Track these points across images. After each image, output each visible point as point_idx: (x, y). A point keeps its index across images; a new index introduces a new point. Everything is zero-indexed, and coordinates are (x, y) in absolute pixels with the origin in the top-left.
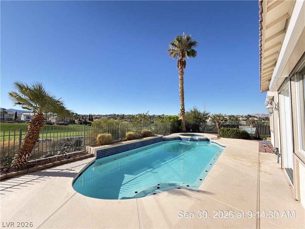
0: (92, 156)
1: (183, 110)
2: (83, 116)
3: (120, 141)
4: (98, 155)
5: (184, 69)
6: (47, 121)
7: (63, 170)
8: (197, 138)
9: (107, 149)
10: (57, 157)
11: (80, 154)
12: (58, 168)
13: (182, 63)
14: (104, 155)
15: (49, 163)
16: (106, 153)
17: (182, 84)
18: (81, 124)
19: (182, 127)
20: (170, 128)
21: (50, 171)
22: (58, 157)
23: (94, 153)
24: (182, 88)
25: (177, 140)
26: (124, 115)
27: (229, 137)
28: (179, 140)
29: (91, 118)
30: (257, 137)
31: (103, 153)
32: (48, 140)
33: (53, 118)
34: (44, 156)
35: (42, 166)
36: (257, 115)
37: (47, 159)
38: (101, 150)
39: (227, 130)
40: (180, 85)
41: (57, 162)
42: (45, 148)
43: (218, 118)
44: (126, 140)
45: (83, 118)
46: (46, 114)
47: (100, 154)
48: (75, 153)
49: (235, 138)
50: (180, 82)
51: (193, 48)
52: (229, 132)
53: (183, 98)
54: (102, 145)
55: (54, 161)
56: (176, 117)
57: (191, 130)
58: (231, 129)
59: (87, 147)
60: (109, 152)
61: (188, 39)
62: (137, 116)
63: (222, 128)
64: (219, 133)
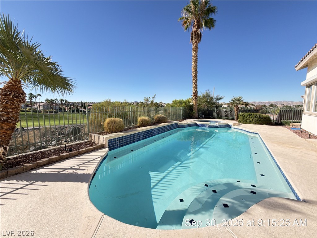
0: (102, 147)
1: (196, 93)
2: (74, 104)
3: (133, 128)
4: (110, 145)
5: (199, 44)
6: (33, 108)
7: (66, 169)
8: (217, 124)
9: (121, 137)
10: (53, 149)
11: (85, 144)
12: (56, 165)
13: (197, 36)
14: (118, 145)
15: (42, 158)
16: (119, 142)
17: (196, 63)
19: (194, 113)
20: (182, 114)
21: (44, 172)
22: (55, 149)
23: (104, 143)
24: (196, 67)
25: (193, 127)
27: (250, 122)
28: (195, 127)
29: (83, 105)
30: (280, 122)
31: (116, 143)
32: (37, 129)
33: (39, 106)
34: (33, 148)
35: (30, 164)
36: (254, 102)
37: (38, 153)
38: (114, 139)
39: (249, 115)
40: (193, 63)
41: (54, 156)
42: (33, 138)
43: (238, 102)
44: (139, 127)
45: (74, 106)
46: (31, 101)
47: (112, 144)
48: (77, 144)
49: (257, 124)
50: (193, 60)
52: (251, 117)
53: (197, 79)
54: (112, 132)
55: (50, 155)
56: (187, 101)
57: (203, 116)
58: (253, 114)
59: (93, 135)
60: (123, 141)
61: (207, 3)
63: (240, 113)
64: (237, 119)
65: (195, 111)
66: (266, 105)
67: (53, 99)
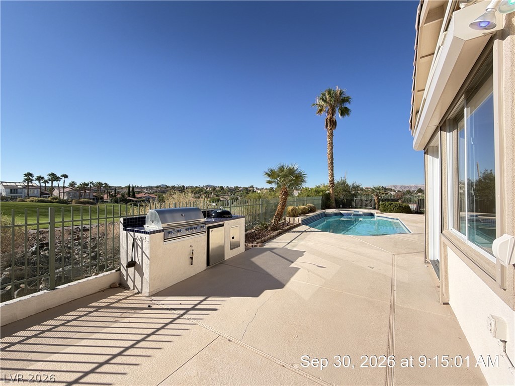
1: (332, 181)
5: (334, 131)
8: (361, 213)
13: (332, 123)
18: (116, 202)
24: (332, 154)
25: (338, 216)
26: (184, 186)
27: (391, 211)
28: (341, 216)
29: (131, 191)
30: (419, 211)
33: (63, 193)
40: (328, 150)
43: (378, 191)
45: (115, 193)
51: (347, 105)
52: (391, 206)
53: (333, 166)
56: (324, 190)
58: (393, 203)
61: (341, 93)
62: (207, 188)
63: (381, 203)
64: (378, 209)
65: (333, 200)
66: (412, 190)
67: (86, 182)
